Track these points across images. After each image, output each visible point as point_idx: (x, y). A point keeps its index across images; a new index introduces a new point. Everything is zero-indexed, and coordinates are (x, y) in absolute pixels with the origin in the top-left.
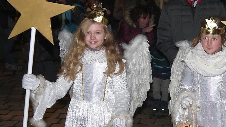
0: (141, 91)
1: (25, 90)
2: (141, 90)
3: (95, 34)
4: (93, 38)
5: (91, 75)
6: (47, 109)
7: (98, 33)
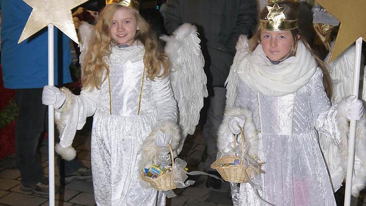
0: (191, 110)
1: (47, 107)
2: (192, 107)
3: (123, 24)
4: (120, 30)
5: (121, 79)
6: (78, 131)
7: (127, 22)
